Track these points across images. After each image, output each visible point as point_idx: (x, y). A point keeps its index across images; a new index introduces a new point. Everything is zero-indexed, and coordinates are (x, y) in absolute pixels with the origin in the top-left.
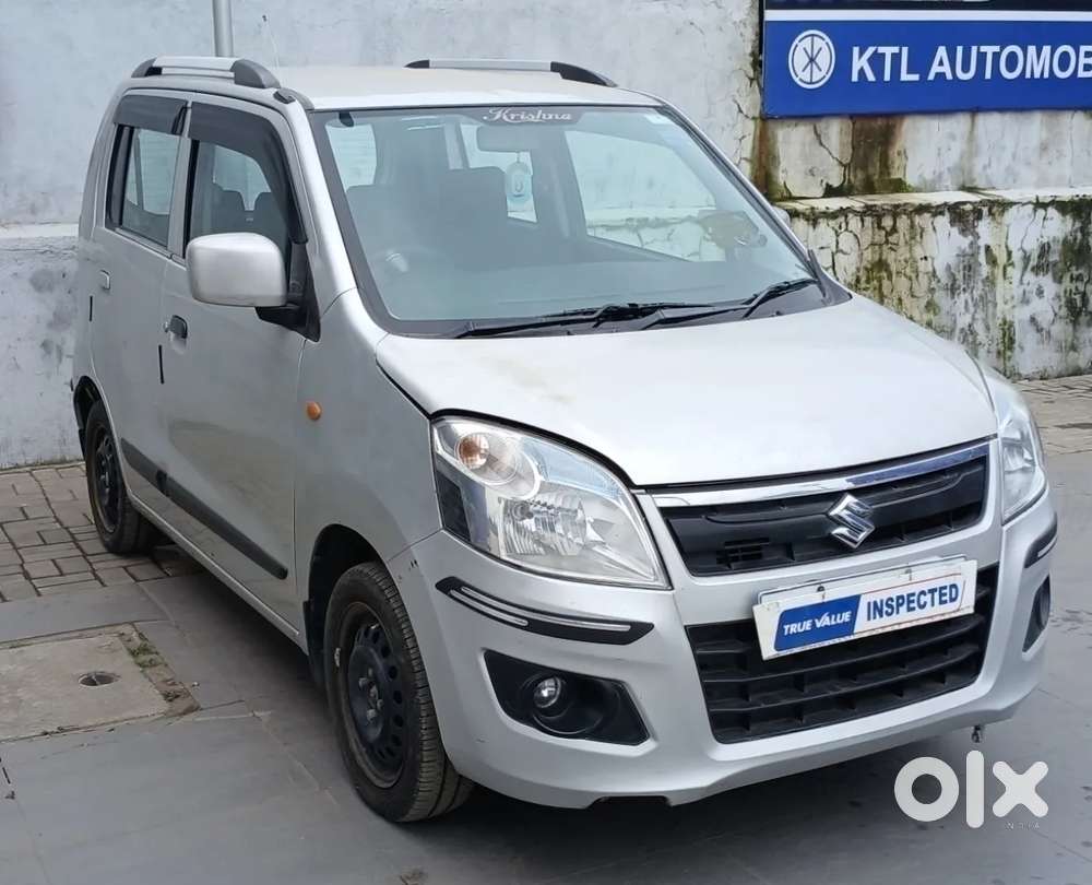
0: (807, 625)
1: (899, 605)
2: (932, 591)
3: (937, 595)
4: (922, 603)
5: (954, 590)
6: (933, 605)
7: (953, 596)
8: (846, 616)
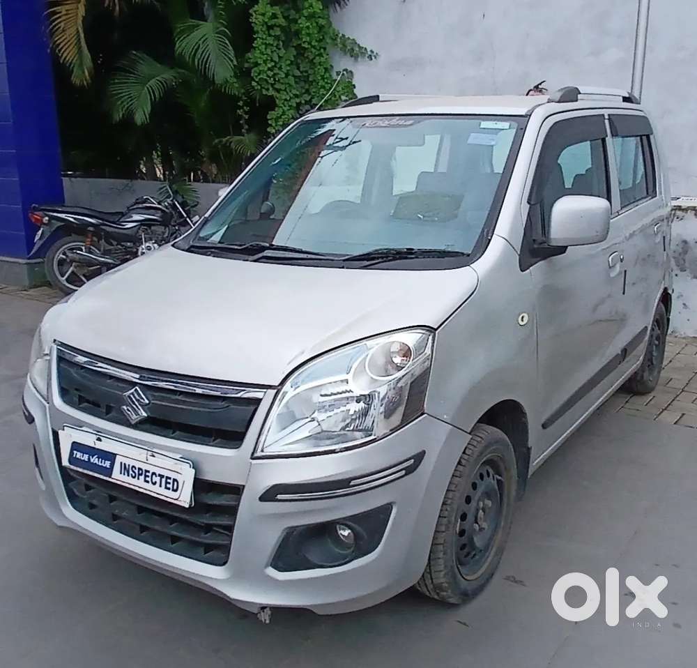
0: (86, 457)
1: (140, 475)
2: (161, 476)
3: (164, 480)
4: (154, 481)
5: (176, 483)
6: (160, 486)
7: (175, 488)
8: (108, 464)
